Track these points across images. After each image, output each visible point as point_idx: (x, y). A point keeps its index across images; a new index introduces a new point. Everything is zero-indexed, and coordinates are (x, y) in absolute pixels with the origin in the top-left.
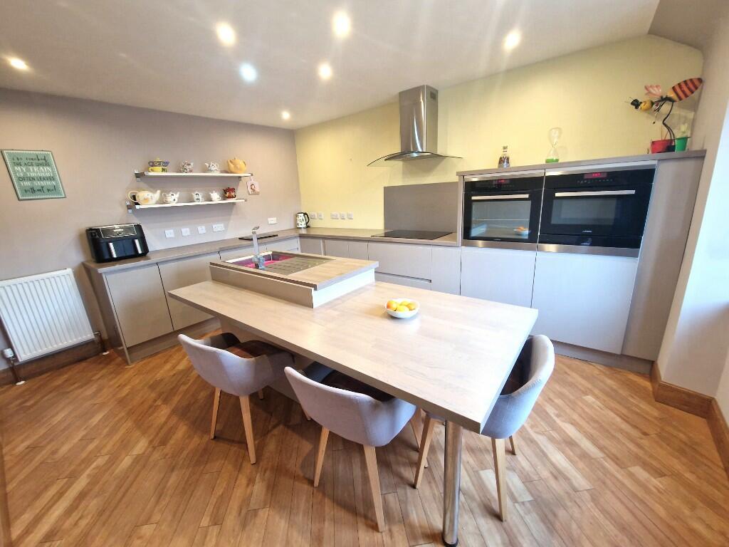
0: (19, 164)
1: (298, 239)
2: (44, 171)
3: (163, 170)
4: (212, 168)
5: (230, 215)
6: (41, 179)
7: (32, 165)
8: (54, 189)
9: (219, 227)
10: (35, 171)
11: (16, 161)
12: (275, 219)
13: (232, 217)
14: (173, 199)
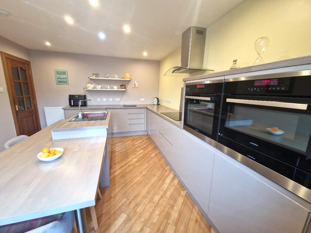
0: (58, 74)
1: (145, 109)
2: (64, 76)
3: (96, 77)
4: (115, 77)
5: (124, 95)
6: (63, 79)
7: (61, 74)
8: (66, 82)
9: (117, 99)
10: (62, 76)
11: (58, 73)
12: (144, 99)
13: (124, 96)
14: (99, 87)
